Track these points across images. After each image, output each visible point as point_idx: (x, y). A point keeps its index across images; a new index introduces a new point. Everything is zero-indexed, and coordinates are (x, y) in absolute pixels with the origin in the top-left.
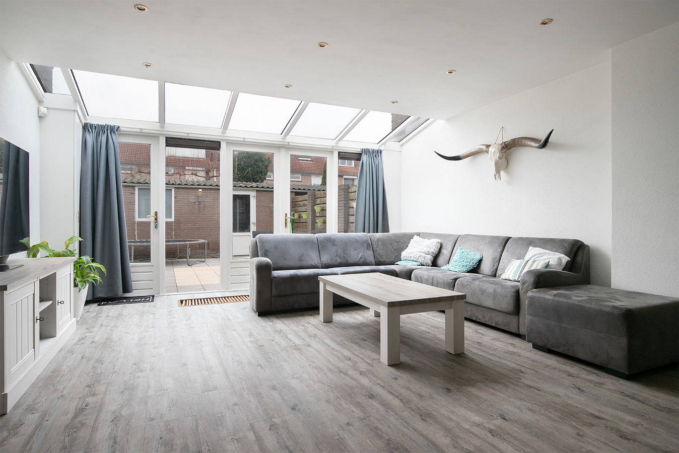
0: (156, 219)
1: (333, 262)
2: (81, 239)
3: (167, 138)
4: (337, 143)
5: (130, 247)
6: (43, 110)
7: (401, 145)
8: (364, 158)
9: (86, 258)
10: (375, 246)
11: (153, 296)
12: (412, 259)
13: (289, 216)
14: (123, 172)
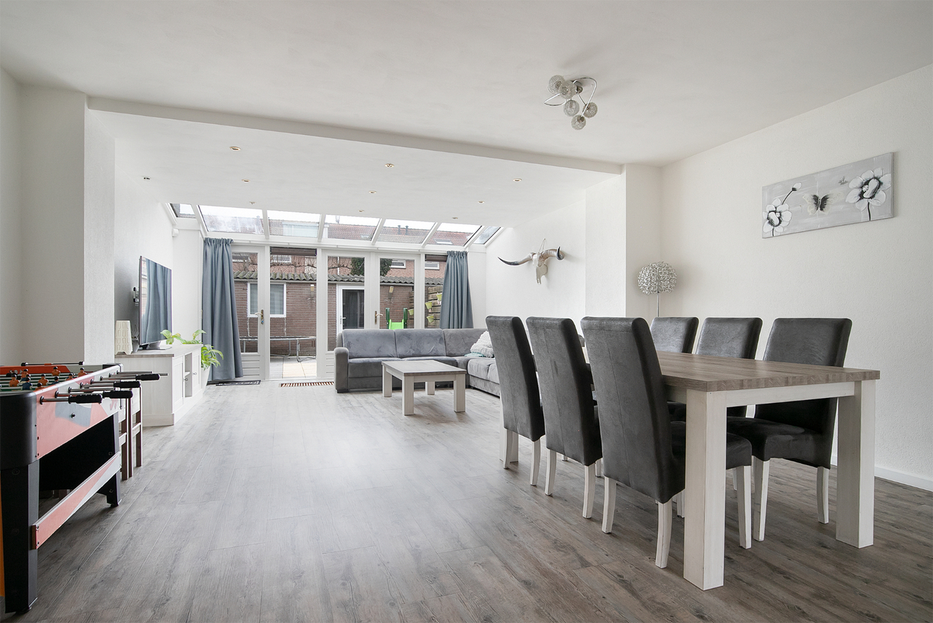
0: (262, 316)
1: (407, 353)
2: (204, 332)
3: (271, 248)
4: (423, 247)
5: (242, 342)
6: (176, 231)
7: (486, 247)
8: (450, 259)
9: (209, 346)
10: (447, 340)
11: (260, 381)
12: (477, 351)
13: (378, 313)
14: (234, 261)
